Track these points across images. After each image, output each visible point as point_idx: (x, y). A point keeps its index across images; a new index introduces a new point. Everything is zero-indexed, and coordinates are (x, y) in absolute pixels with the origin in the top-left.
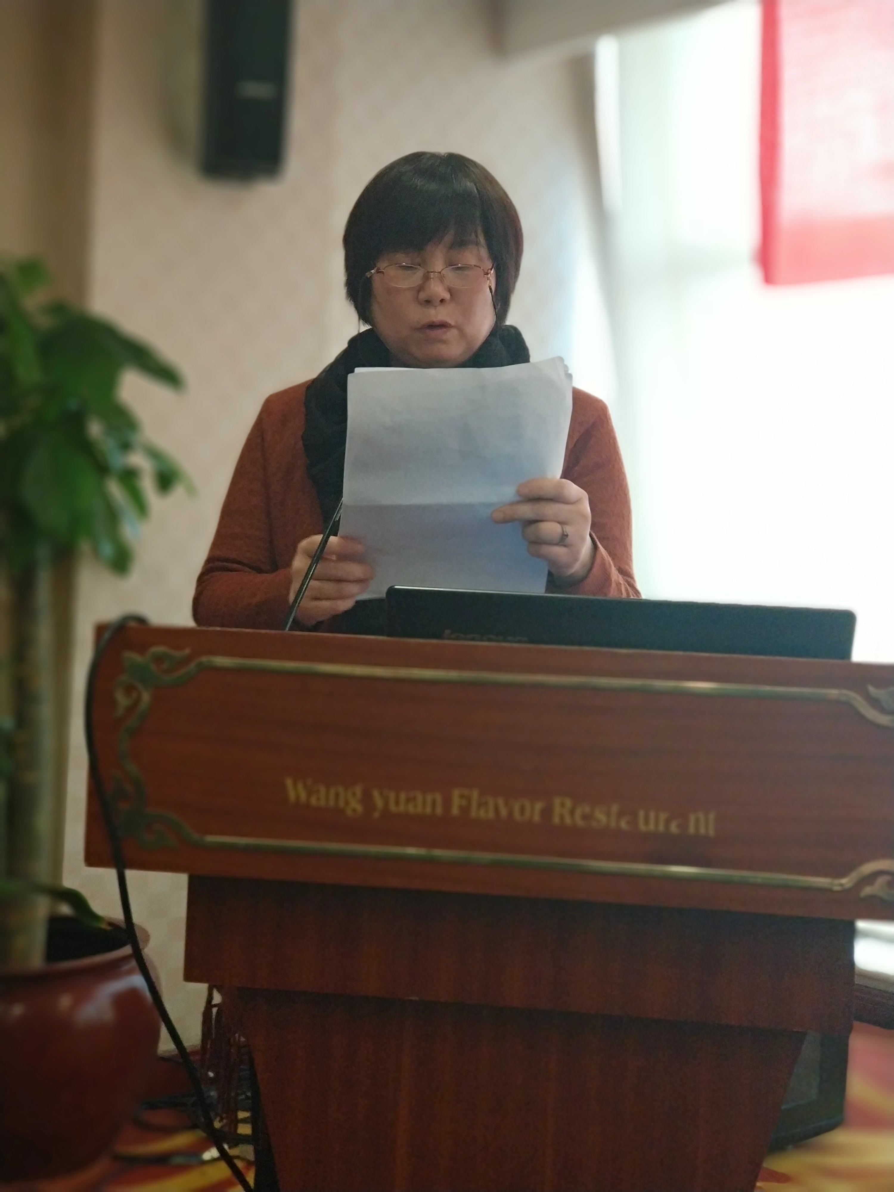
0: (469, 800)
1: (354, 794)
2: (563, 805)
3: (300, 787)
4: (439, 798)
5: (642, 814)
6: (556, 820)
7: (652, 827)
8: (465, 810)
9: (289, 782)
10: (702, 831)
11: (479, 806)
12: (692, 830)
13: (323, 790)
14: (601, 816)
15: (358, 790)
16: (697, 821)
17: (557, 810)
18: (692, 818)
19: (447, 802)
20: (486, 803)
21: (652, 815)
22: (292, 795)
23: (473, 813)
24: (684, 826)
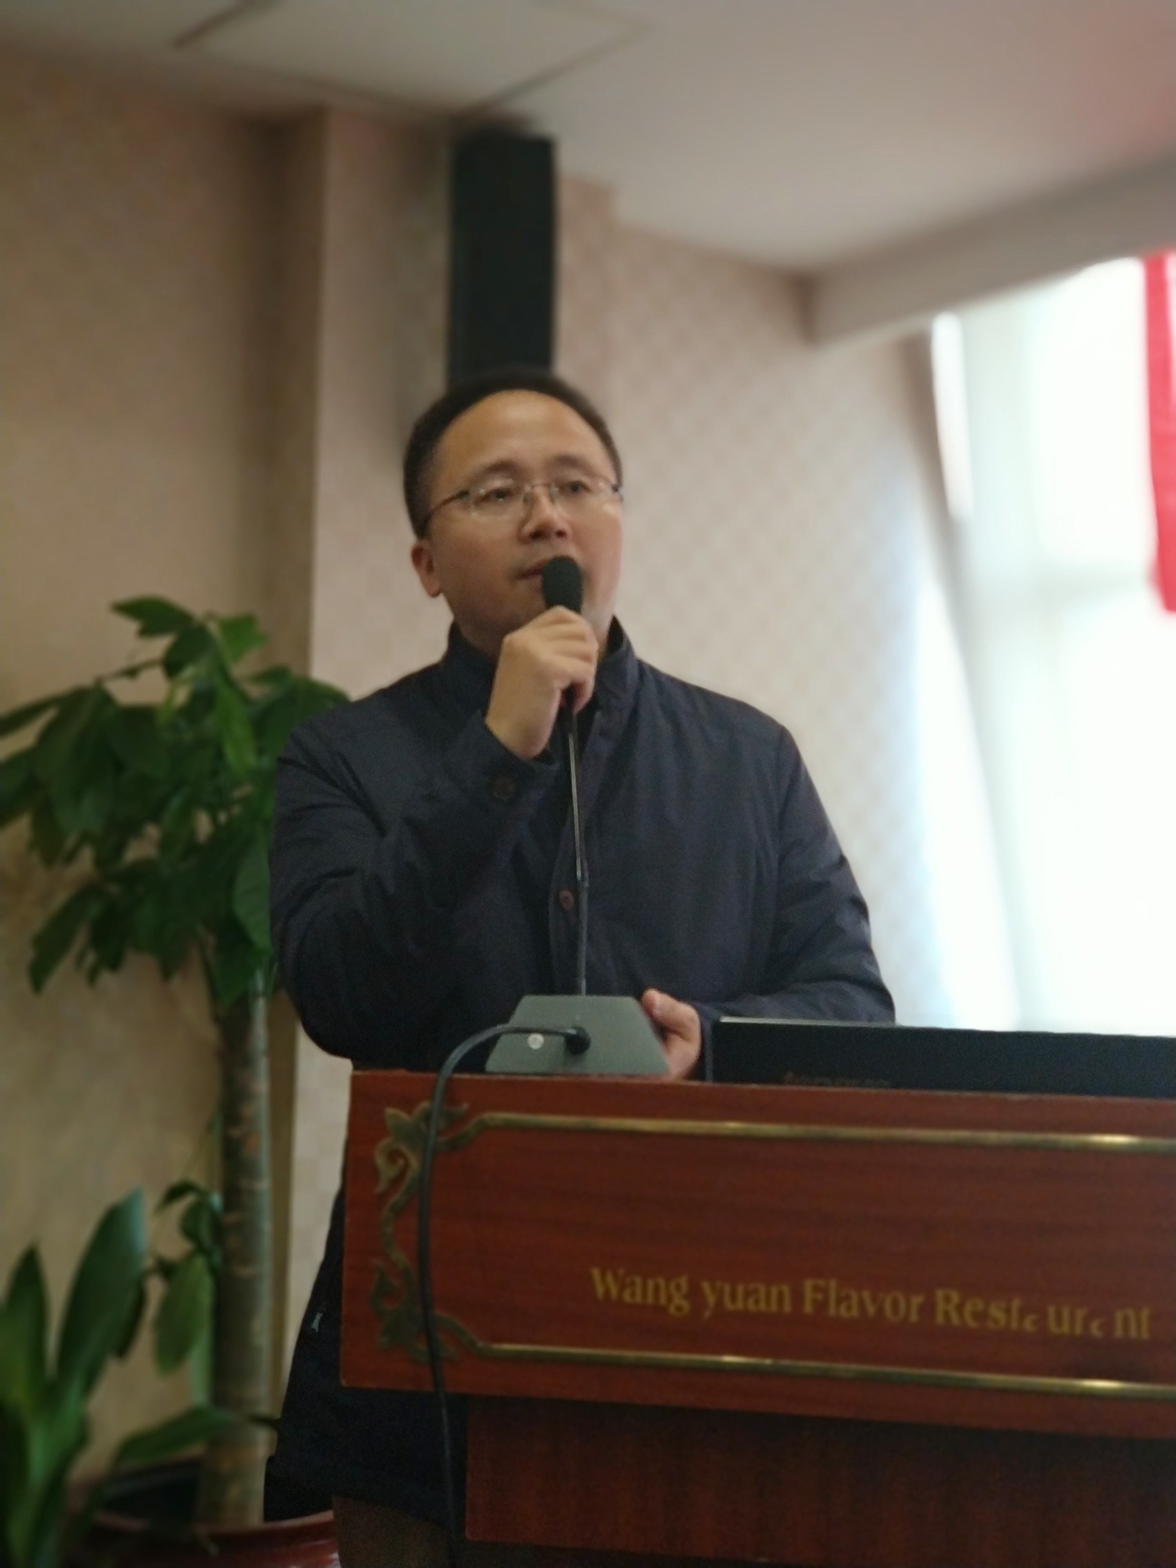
0: (825, 1291)
1: (678, 1287)
2: (947, 1300)
3: (610, 1279)
4: (786, 1289)
5: (1051, 1310)
6: (940, 1319)
7: (1066, 1328)
8: (821, 1306)
9: (596, 1273)
10: (1133, 1333)
11: (839, 1301)
12: (1119, 1332)
13: (638, 1280)
14: (996, 1312)
15: (683, 1281)
16: (1126, 1321)
17: (941, 1306)
18: (1119, 1316)
19: (798, 1297)
20: (848, 1298)
21: (1066, 1313)
22: (600, 1290)
23: (832, 1311)
24: (1108, 1327)
